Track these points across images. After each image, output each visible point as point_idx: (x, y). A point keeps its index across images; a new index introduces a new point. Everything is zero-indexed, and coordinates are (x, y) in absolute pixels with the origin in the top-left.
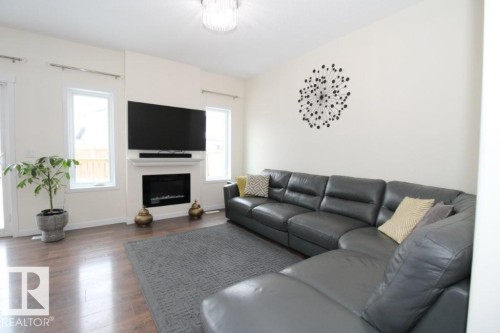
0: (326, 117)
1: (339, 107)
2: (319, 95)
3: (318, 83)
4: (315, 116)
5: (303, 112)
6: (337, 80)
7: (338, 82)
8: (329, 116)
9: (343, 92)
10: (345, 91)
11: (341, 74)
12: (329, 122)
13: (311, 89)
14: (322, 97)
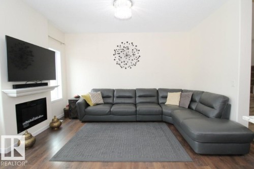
0: (129, 64)
1: (136, 61)
2: (125, 54)
3: (125, 49)
4: (123, 63)
5: (116, 61)
6: (134, 50)
7: (135, 50)
8: (131, 64)
9: (137, 55)
10: (138, 55)
11: (136, 48)
12: (131, 66)
13: (121, 51)
14: (127, 55)
